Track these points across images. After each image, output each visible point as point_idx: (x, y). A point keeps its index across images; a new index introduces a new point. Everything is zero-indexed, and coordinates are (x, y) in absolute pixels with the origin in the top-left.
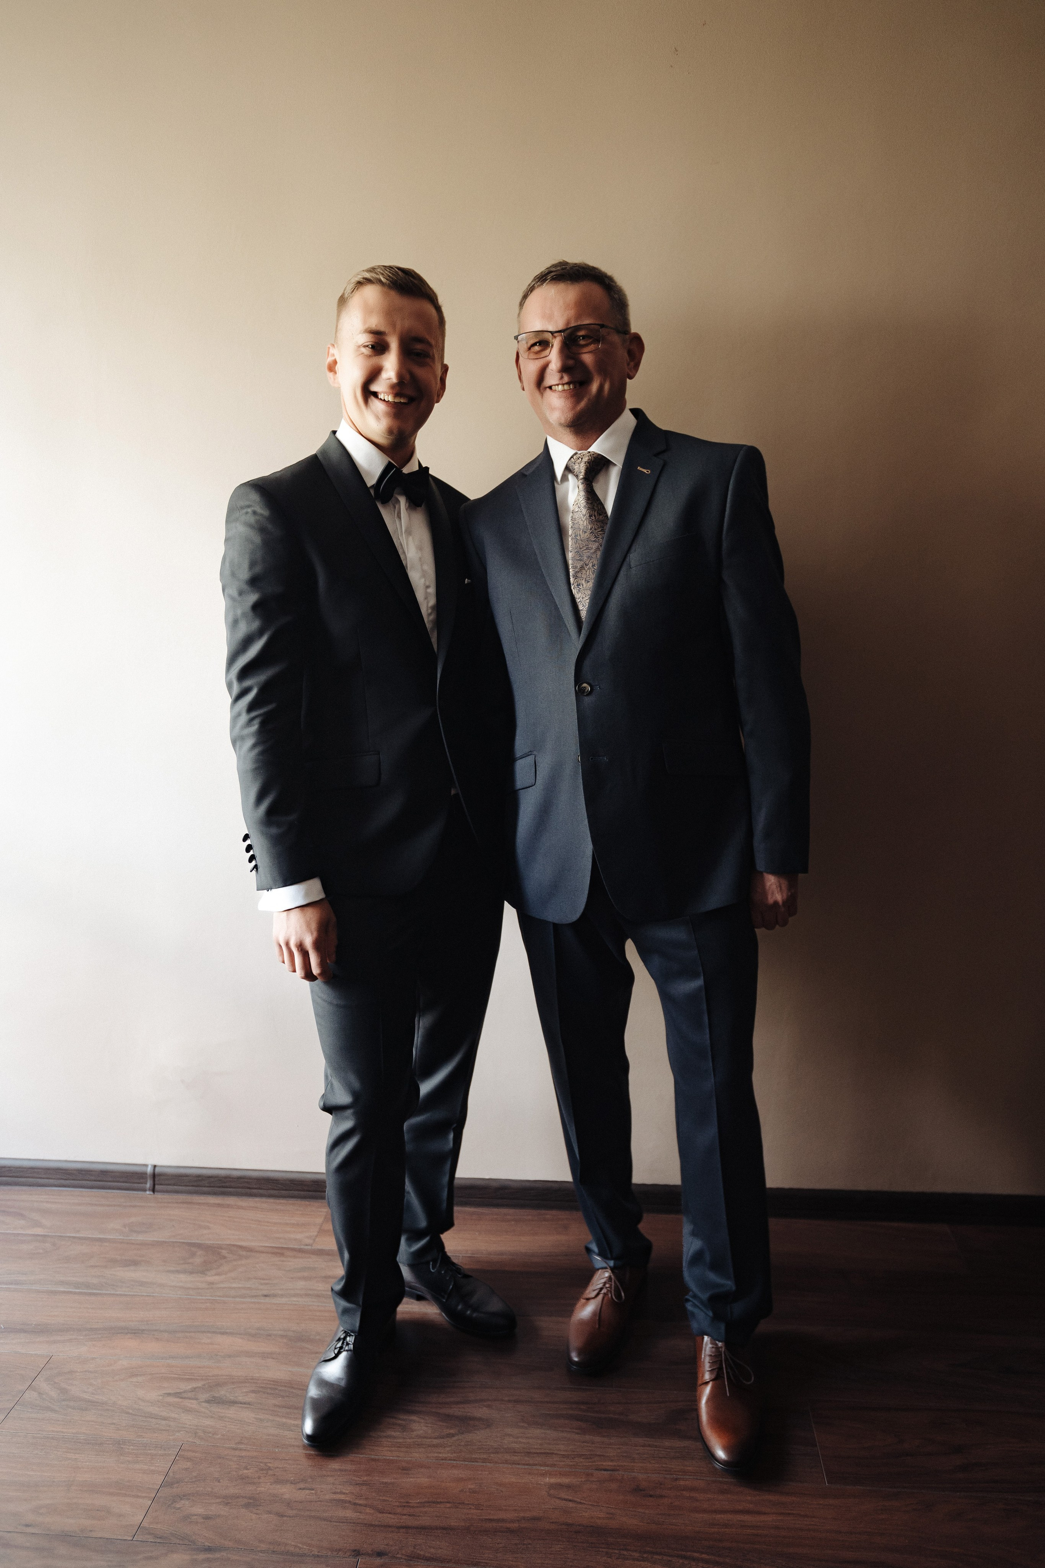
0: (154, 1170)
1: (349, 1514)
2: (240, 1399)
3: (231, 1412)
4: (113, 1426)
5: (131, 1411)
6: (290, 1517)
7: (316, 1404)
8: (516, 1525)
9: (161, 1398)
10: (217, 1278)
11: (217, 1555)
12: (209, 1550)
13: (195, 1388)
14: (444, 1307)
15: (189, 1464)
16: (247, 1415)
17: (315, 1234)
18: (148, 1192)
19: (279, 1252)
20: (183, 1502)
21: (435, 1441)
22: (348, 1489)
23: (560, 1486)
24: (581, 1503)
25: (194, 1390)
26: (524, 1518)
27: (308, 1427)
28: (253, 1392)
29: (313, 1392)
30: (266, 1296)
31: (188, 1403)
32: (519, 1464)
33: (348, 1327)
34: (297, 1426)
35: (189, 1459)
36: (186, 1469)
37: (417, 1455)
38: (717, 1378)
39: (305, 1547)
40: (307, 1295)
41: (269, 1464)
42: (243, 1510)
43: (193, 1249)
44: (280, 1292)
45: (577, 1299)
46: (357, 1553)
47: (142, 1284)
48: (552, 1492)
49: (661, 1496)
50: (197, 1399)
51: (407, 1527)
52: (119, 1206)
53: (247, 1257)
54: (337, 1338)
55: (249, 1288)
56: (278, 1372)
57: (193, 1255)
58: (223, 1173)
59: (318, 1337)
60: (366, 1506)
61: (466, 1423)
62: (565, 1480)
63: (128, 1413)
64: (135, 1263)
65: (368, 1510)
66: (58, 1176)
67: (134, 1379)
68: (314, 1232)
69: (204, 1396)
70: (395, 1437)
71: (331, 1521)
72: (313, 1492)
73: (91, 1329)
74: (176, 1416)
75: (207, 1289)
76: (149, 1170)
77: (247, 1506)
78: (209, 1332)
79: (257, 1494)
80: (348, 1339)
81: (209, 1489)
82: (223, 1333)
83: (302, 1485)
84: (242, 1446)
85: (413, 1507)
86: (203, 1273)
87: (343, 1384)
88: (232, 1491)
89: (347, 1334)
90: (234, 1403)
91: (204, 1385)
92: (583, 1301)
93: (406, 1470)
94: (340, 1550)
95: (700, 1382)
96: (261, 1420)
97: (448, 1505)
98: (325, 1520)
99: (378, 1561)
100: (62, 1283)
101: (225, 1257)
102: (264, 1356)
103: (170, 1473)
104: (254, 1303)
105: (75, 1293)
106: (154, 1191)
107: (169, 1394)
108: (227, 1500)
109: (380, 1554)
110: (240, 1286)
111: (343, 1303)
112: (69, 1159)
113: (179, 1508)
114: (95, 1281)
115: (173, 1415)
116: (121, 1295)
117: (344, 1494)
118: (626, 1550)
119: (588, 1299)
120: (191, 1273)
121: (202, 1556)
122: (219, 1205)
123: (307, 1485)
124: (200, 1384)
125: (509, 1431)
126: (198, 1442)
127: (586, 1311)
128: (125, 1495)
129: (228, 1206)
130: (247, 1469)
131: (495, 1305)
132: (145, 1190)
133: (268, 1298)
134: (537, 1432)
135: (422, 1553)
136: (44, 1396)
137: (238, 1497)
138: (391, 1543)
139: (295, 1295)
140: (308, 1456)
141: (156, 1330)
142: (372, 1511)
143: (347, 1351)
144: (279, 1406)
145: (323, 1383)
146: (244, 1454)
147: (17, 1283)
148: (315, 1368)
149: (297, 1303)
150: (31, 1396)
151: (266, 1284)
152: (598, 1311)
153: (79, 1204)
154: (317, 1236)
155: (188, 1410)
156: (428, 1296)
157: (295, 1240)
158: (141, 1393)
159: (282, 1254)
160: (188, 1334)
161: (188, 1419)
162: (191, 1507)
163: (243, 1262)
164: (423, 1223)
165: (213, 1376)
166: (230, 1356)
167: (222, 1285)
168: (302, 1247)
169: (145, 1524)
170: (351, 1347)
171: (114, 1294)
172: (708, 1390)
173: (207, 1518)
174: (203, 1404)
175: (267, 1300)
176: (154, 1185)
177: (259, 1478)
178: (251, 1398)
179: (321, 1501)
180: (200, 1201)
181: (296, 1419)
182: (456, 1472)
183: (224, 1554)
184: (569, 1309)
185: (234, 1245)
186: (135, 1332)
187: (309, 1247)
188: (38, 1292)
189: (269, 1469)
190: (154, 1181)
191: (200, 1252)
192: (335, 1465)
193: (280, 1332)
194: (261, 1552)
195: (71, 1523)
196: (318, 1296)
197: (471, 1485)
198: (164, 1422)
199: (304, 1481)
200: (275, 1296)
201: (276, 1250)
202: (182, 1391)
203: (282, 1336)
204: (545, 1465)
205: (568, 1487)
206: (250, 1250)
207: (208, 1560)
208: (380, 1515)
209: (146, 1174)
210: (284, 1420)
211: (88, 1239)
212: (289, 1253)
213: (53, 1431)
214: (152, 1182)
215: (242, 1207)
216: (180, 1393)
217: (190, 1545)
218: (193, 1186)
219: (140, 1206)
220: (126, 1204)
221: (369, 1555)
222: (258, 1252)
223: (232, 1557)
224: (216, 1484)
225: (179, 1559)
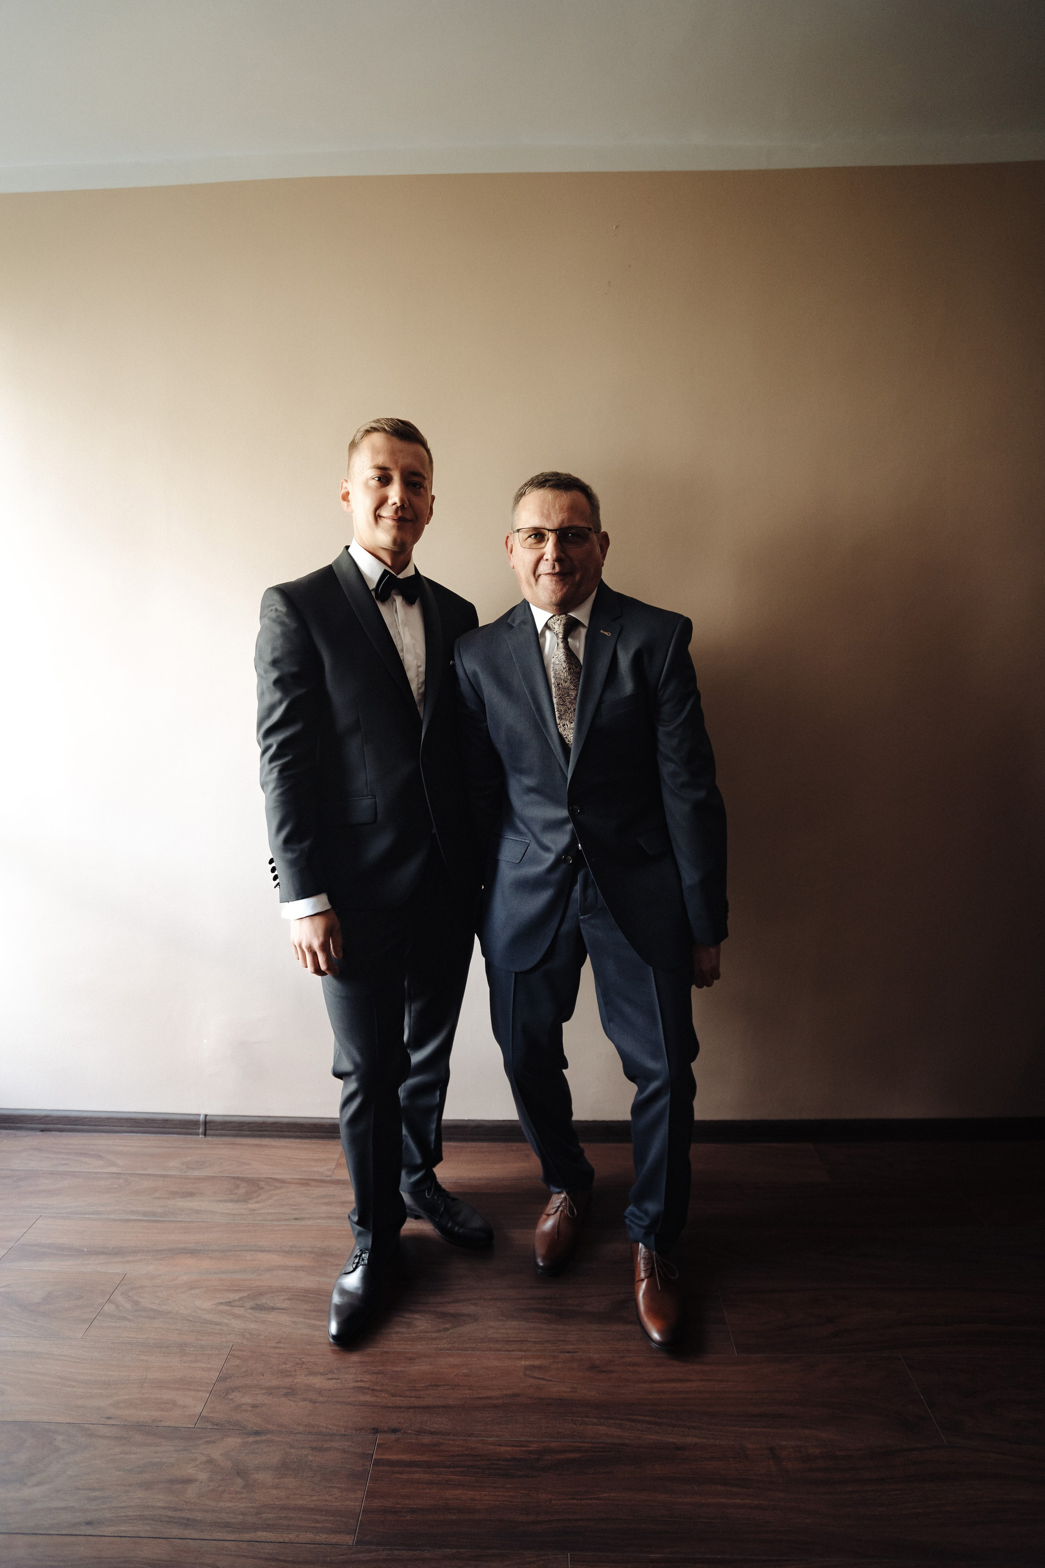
0: (206, 1118)
1: (368, 1398)
2: (278, 1305)
3: (271, 1317)
4: (177, 1331)
5: (191, 1319)
6: (321, 1403)
7: (339, 1309)
8: (501, 1401)
9: (215, 1306)
10: (257, 1206)
11: (264, 1438)
12: (257, 1433)
14: (437, 1225)
15: (238, 1362)
16: (284, 1318)
17: (334, 1167)
18: (200, 1136)
19: (305, 1183)
20: (235, 1394)
21: (434, 1335)
22: (367, 1377)
23: (533, 1368)
24: (550, 1380)
25: (241, 1299)
26: (506, 1395)
27: (333, 1328)
28: (289, 1299)
29: (336, 1299)
30: (296, 1219)
31: (237, 1311)
32: (500, 1351)
33: (362, 1245)
34: (323, 1326)
35: (239, 1357)
36: (237, 1366)
37: (420, 1347)
38: (650, 1275)
39: (334, 1428)
40: (329, 1218)
41: (303, 1360)
42: (283, 1399)
43: (238, 1182)
44: (307, 1216)
45: (541, 1213)
46: (376, 1431)
47: (197, 1212)
48: (528, 1372)
49: (612, 1372)
50: (244, 1307)
51: (415, 1408)
52: (178, 1147)
53: (281, 1188)
54: (355, 1255)
55: (283, 1213)
56: (307, 1282)
57: (238, 1187)
58: (260, 1119)
59: (338, 1252)
60: (381, 1391)
61: (457, 1318)
62: (537, 1362)
63: (188, 1320)
64: (191, 1194)
65: (383, 1394)
66: (129, 1125)
67: (193, 1292)
68: (332, 1165)
69: (249, 1304)
70: (402, 1333)
71: (354, 1405)
72: (339, 1381)
73: (157, 1251)
74: (227, 1321)
75: (250, 1214)
76: (202, 1118)
77: (286, 1395)
78: (252, 1250)
79: (295, 1385)
80: (363, 1255)
81: (255, 1382)
82: (263, 1251)
83: (330, 1376)
84: (282, 1345)
85: (419, 1390)
86: (245, 1201)
87: (360, 1292)
88: (275, 1383)
89: (362, 1252)
90: (273, 1309)
91: (249, 1295)
92: (544, 1216)
93: (412, 1359)
94: (362, 1429)
95: (637, 1279)
96: (294, 1322)
97: (446, 1387)
98: (349, 1404)
99: (393, 1437)
100: (133, 1212)
101: (262, 1188)
102: (297, 1269)
103: (224, 1369)
104: (287, 1225)
105: (145, 1221)
106: (205, 1134)
107: (221, 1303)
108: (270, 1391)
109: (394, 1431)
110: (276, 1211)
111: (358, 1228)
112: (137, 1111)
113: (232, 1399)
114: (160, 1210)
115: (226, 1321)
116: (180, 1221)
117: (364, 1381)
118: (587, 1417)
119: (549, 1215)
120: (237, 1201)
121: (251, 1439)
122: (257, 1145)
123: (334, 1376)
124: (245, 1294)
125: (492, 1324)
126: (245, 1342)
127: (548, 1224)
128: (189, 1390)
129: (265, 1146)
130: (286, 1364)
131: (476, 1223)
132: (198, 1134)
133: (298, 1221)
134: (514, 1323)
135: (428, 1428)
136: (120, 1308)
137: (279, 1388)
138: (403, 1421)
139: (319, 1218)
140: (334, 1351)
141: (209, 1250)
142: (387, 1395)
143: (363, 1265)
144: (310, 1311)
145: (343, 1292)
146: (283, 1351)
147: (98, 1213)
148: (338, 1278)
149: (321, 1224)
150: (109, 1308)
151: (296, 1209)
152: (557, 1223)
153: (145, 1147)
154: (335, 1169)
155: (236, 1317)
156: (424, 1216)
157: (318, 1172)
158: (199, 1303)
159: (308, 1184)
160: (235, 1253)
161: (237, 1324)
162: (242, 1397)
163: (278, 1192)
164: (419, 1160)
165: (256, 1287)
166: (269, 1270)
167: (261, 1211)
168: (324, 1178)
169: (204, 1414)
170: (366, 1262)
171: (173, 1221)
172: (644, 1285)
173: (255, 1406)
174: (249, 1310)
175: (297, 1222)
176: (206, 1130)
177: (296, 1371)
178: (287, 1304)
179: (346, 1389)
180: (243, 1143)
181: (322, 1321)
182: (451, 1359)
183: (269, 1437)
184: (534, 1223)
185: (270, 1178)
186: (193, 1252)
187: (329, 1178)
188: (114, 1220)
189: (303, 1363)
190: (205, 1127)
191: (243, 1185)
192: (355, 1358)
193: (308, 1249)
194: (299, 1433)
195: (144, 1415)
196: (337, 1218)
197: (465, 1371)
198: (217, 1327)
199: (331, 1372)
200: (303, 1219)
201: (303, 1181)
202: (231, 1300)
203: (311, 1252)
204: (521, 1351)
205: (540, 1368)
206: (282, 1181)
207: (256, 1442)
208: (393, 1398)
209: (199, 1122)
210: (313, 1322)
211: (154, 1175)
212: (314, 1183)
213: (128, 1337)
214: (204, 1128)
215: (275, 1147)
216: (230, 1302)
217: (241, 1429)
218: (236, 1130)
219: (195, 1148)
220: (183, 1146)
221: (385, 1432)
222: (289, 1183)
223: (276, 1439)
224: (262, 1377)
225: (233, 1441)
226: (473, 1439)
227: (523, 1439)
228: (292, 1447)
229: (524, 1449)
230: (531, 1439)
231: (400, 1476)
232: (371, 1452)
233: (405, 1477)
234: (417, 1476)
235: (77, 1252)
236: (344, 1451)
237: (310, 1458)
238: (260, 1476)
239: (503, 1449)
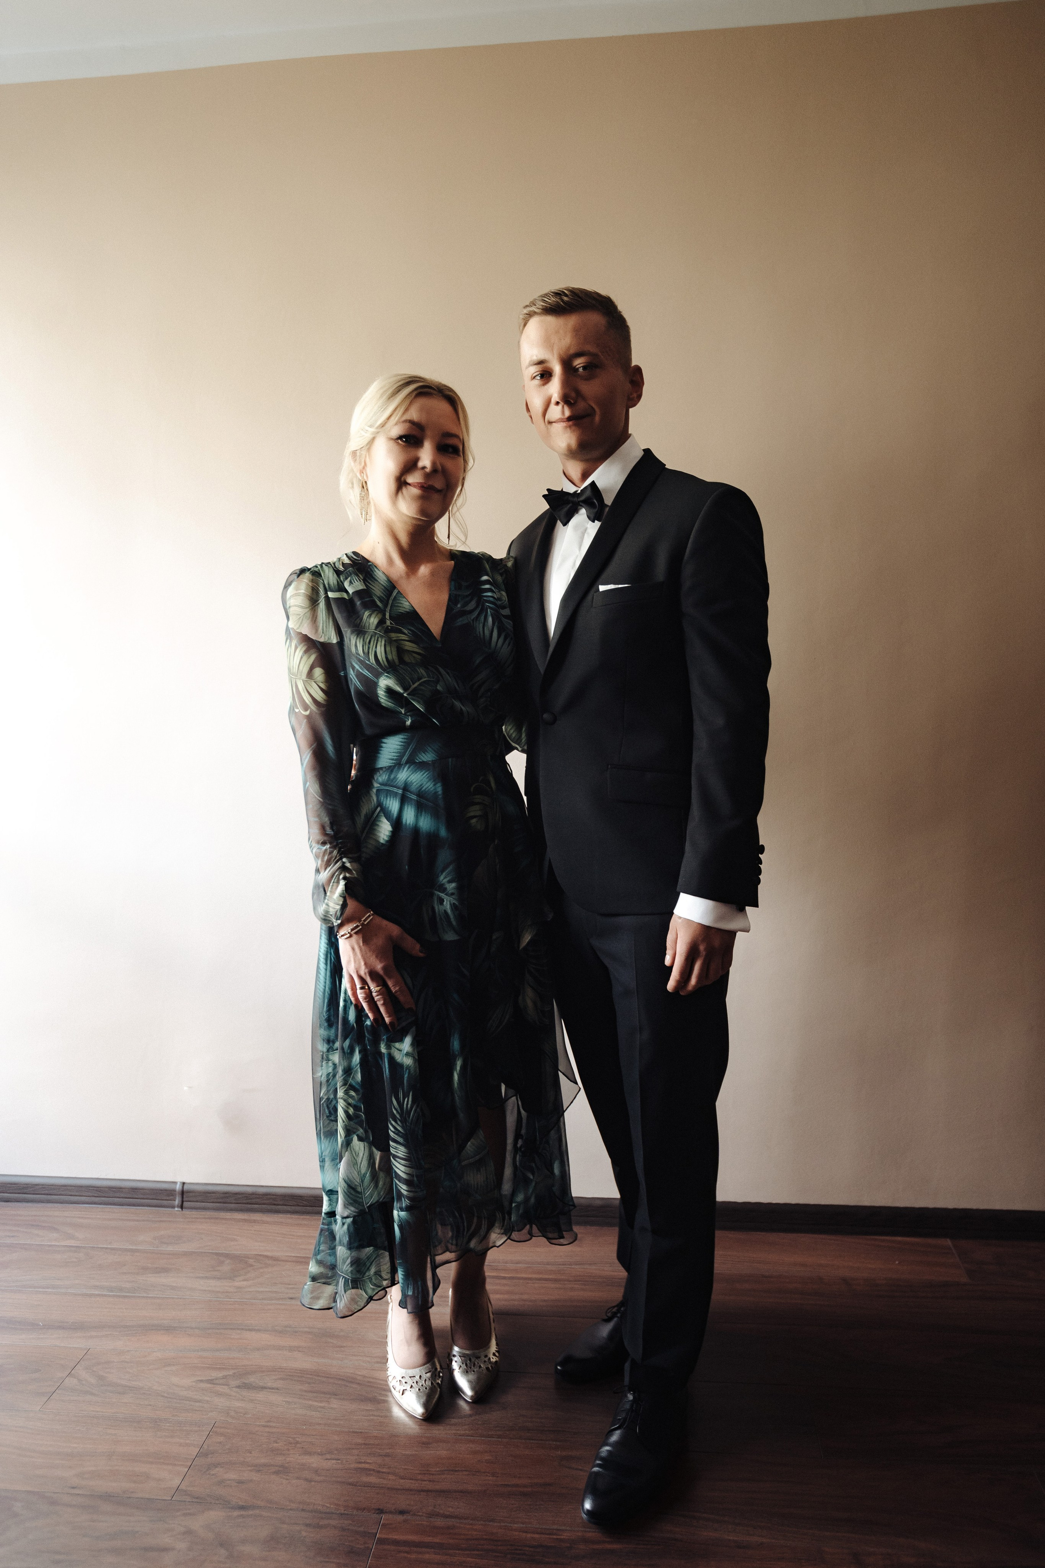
0: (183, 1187)
1: (373, 1480)
2: (269, 1385)
3: (261, 1396)
4: (150, 1407)
5: (166, 1395)
6: (318, 1481)
8: (530, 1489)
9: (194, 1384)
10: (245, 1283)
11: (251, 1512)
12: (242, 1508)
13: (226, 1376)
15: (222, 1439)
16: (276, 1398)
18: (176, 1209)
20: (218, 1469)
21: (454, 1421)
22: (372, 1459)
23: (571, 1458)
25: (225, 1377)
26: (537, 1485)
28: (281, 1379)
30: (292, 1298)
31: (219, 1388)
32: (532, 1440)
35: (222, 1434)
36: (220, 1443)
37: (436, 1432)
39: (331, 1506)
41: (297, 1439)
42: (273, 1477)
43: (222, 1258)
46: (381, 1511)
47: (173, 1288)
48: (564, 1464)
50: (228, 1385)
51: (428, 1491)
52: (148, 1221)
53: (273, 1266)
55: (276, 1292)
56: (304, 1362)
57: (222, 1263)
58: (250, 1190)
59: (342, 1334)
60: (389, 1473)
62: (575, 1453)
63: (163, 1396)
64: (165, 1270)
65: (391, 1477)
66: (90, 1194)
67: (168, 1368)
69: (234, 1383)
71: (355, 1485)
72: (339, 1461)
73: (126, 1327)
74: (209, 1399)
75: (235, 1292)
76: (178, 1187)
77: (277, 1473)
78: (238, 1329)
79: (287, 1463)
81: (241, 1459)
82: (250, 1330)
83: (328, 1456)
84: (271, 1424)
85: (433, 1474)
86: (231, 1278)
88: (263, 1461)
90: (263, 1388)
91: (235, 1373)
93: (425, 1445)
94: (364, 1509)
96: (289, 1403)
97: (465, 1473)
98: (351, 1484)
99: (401, 1518)
100: (96, 1287)
101: (251, 1266)
102: (291, 1349)
103: (205, 1446)
104: (281, 1304)
105: (110, 1296)
106: (182, 1207)
107: (201, 1381)
108: (258, 1468)
109: (402, 1512)
110: (267, 1290)
112: (100, 1177)
113: (213, 1475)
114: (128, 1285)
115: (206, 1398)
116: (152, 1297)
117: (367, 1463)
120: (219, 1279)
121: (236, 1513)
122: (245, 1220)
123: (333, 1456)
124: (231, 1373)
125: (523, 1412)
126: (230, 1420)
128: (163, 1464)
129: (255, 1221)
130: (277, 1443)
132: (173, 1207)
134: (551, 1414)
135: (441, 1512)
136: (84, 1382)
137: (269, 1466)
138: (412, 1503)
141: (187, 1328)
142: (394, 1478)
144: (306, 1391)
146: (274, 1430)
147: (54, 1287)
150: (70, 1382)
151: (292, 1289)
153: (110, 1220)
155: (220, 1394)
158: (175, 1380)
160: (219, 1331)
161: (220, 1402)
162: (226, 1473)
163: (270, 1269)
165: (243, 1366)
166: (258, 1350)
167: (249, 1289)
169: (182, 1487)
171: (144, 1297)
173: (240, 1482)
174: (234, 1389)
175: (293, 1302)
176: (183, 1202)
177: (288, 1450)
178: (279, 1384)
179: (347, 1469)
180: (228, 1217)
182: (473, 1446)
183: (257, 1512)
185: (260, 1255)
186: (168, 1329)
188: (75, 1295)
189: (297, 1442)
190: (183, 1198)
191: (228, 1261)
192: (358, 1440)
193: (306, 1330)
194: (291, 1509)
195: (113, 1486)
197: (487, 1458)
198: (197, 1404)
199: (330, 1453)
202: (214, 1378)
203: (308, 1333)
205: (578, 1458)
206: (276, 1259)
207: (242, 1516)
208: (402, 1481)
209: (175, 1191)
210: (310, 1402)
211: (120, 1249)
213: (93, 1411)
214: (180, 1199)
215: (267, 1223)
216: (212, 1380)
217: (225, 1504)
218: (220, 1203)
219: (169, 1221)
220: (156, 1219)
221: (390, 1512)
222: (283, 1261)
223: (264, 1514)
224: (248, 1455)
225: (215, 1515)
226: (496, 1524)
227: (555, 1527)
228: (284, 1523)
229: (555, 1537)
230: (563, 1528)
231: (406, 1555)
232: (374, 1531)
233: (413, 1556)
234: (427, 1556)
235: (32, 1326)
236: (343, 1529)
237: (304, 1534)
238: (247, 1549)
239: (529, 1535)
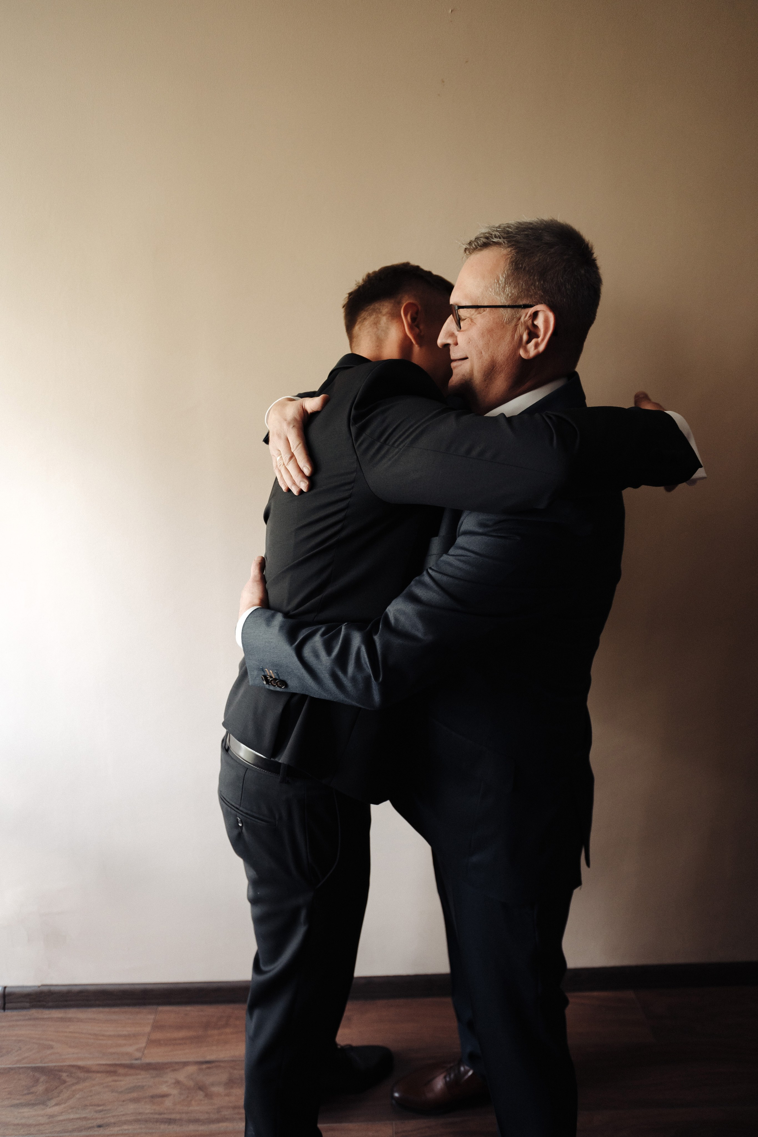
0: (5, 991)
10: (56, 1109)
17: (144, 1045)
19: (112, 1070)
30: (100, 1126)
40: (137, 1121)
43: (37, 1075)
44: (112, 1120)
53: (84, 1080)
55: (85, 1119)
57: (37, 1081)
68: (142, 1042)
75: (48, 1124)
86: (44, 1103)
101: (65, 1082)
106: (4, 1009)
110: (77, 1116)
120: (34, 1105)
122: (62, 1020)
129: (70, 1020)
133: (102, 1128)
139: (125, 1123)
149: (127, 1132)
151: (101, 1111)
154: (145, 1048)
157: (127, 1054)
159: (114, 1073)
163: (81, 1086)
167: (61, 1118)
168: (133, 1062)
175: (101, 1131)
176: (5, 1004)
185: (73, 1066)
187: (139, 1061)
190: (4, 1000)
191: (43, 1078)
196: (146, 1121)
200: (108, 1125)
201: (109, 1069)
206: (86, 1070)
212: (121, 1071)
215: (81, 1020)
222: (94, 1072)
